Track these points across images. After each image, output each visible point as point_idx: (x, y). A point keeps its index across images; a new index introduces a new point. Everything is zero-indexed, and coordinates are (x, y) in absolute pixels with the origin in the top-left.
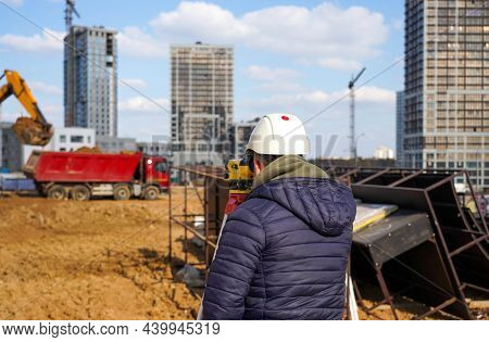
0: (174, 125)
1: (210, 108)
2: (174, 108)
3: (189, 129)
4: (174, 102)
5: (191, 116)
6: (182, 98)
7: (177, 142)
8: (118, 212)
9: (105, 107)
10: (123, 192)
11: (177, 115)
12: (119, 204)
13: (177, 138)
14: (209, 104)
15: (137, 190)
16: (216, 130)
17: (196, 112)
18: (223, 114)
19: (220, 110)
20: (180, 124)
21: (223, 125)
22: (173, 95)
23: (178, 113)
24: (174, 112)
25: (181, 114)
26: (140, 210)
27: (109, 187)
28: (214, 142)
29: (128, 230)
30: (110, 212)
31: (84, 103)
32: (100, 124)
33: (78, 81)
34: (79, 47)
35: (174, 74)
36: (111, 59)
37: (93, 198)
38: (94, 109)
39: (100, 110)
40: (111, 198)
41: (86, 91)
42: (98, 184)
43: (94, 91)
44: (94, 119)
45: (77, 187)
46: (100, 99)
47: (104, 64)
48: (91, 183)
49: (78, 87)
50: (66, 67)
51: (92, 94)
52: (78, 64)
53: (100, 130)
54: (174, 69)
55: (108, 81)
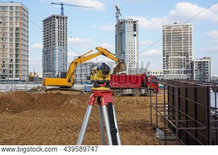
0: (164, 62)
1: (181, 53)
2: (164, 54)
3: (171, 63)
4: (164, 51)
5: (172, 57)
6: (168, 49)
7: (166, 70)
8: (133, 102)
9: (133, 54)
10: (137, 92)
11: (165, 57)
12: (134, 98)
13: (165, 68)
14: (181, 52)
15: (143, 91)
16: (184, 63)
17: (175, 55)
18: (187, 56)
19: (186, 54)
20: (167, 61)
21: (187, 61)
22: (164, 48)
23: (166, 55)
24: (164, 56)
26: (143, 101)
27: (130, 90)
28: (183, 69)
29: (137, 110)
30: (130, 102)
31: (124, 53)
32: (131, 62)
33: (121, 44)
34: (122, 29)
35: (164, 38)
36: (135, 33)
37: (123, 95)
38: (128, 56)
39: (131, 56)
40: (131, 95)
41: (125, 48)
42: (126, 88)
44: (128, 60)
45: (117, 90)
46: (131, 51)
47: (133, 36)
48: (122, 88)
49: (121, 46)
50: (116, 38)
51: (127, 49)
52: (121, 36)
53: (131, 65)
54: (164, 36)
55: (134, 43)
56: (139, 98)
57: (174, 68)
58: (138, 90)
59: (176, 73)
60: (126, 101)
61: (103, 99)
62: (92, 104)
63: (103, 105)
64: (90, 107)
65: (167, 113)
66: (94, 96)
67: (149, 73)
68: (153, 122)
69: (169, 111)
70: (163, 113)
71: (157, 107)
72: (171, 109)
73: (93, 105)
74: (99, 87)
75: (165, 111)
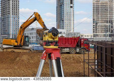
0: (94, 27)
2: (94, 21)
3: (99, 29)
4: (94, 19)
5: (100, 24)
6: (97, 18)
7: (95, 34)
8: (70, 58)
9: (70, 22)
10: (73, 51)
12: (71, 55)
13: (95, 32)
15: (78, 50)
16: (109, 29)
17: (102, 23)
18: (112, 23)
20: (96, 27)
21: (112, 27)
22: (94, 17)
23: (95, 23)
25: (97, 23)
26: (78, 57)
27: (68, 49)
28: (108, 33)
29: (73, 64)
30: (67, 58)
31: (63, 21)
32: (68, 28)
33: (61, 13)
34: (61, 2)
35: (94, 10)
36: (72, 5)
37: (62, 53)
38: (66, 23)
39: (68, 23)
40: (68, 53)
41: (64, 17)
42: (64, 48)
43: (66, 16)
44: (66, 26)
46: (68, 19)
47: (70, 7)
48: (62, 48)
49: (61, 15)
50: (57, 9)
51: (65, 18)
52: (61, 7)
53: (68, 30)
54: (94, 8)
55: (71, 13)
56: (74, 55)
57: (102, 32)
58: (74, 50)
59: (103, 36)
60: (65, 58)
61: (53, 55)
62: (44, 58)
63: (53, 59)
64: (43, 61)
65: (96, 67)
66: (46, 53)
67: (82, 36)
68: (85, 74)
69: (98, 65)
70: (93, 67)
71: (89, 62)
72: (100, 64)
73: (45, 60)
74: (50, 45)
75: (95, 65)
